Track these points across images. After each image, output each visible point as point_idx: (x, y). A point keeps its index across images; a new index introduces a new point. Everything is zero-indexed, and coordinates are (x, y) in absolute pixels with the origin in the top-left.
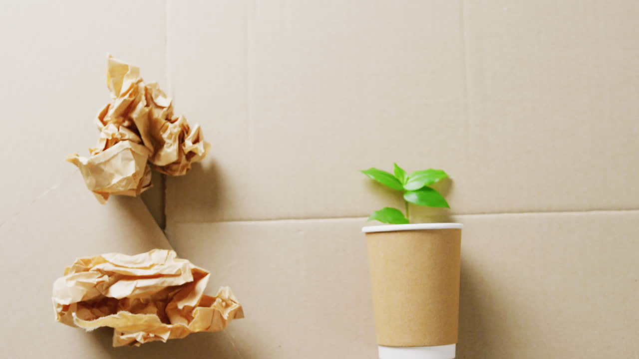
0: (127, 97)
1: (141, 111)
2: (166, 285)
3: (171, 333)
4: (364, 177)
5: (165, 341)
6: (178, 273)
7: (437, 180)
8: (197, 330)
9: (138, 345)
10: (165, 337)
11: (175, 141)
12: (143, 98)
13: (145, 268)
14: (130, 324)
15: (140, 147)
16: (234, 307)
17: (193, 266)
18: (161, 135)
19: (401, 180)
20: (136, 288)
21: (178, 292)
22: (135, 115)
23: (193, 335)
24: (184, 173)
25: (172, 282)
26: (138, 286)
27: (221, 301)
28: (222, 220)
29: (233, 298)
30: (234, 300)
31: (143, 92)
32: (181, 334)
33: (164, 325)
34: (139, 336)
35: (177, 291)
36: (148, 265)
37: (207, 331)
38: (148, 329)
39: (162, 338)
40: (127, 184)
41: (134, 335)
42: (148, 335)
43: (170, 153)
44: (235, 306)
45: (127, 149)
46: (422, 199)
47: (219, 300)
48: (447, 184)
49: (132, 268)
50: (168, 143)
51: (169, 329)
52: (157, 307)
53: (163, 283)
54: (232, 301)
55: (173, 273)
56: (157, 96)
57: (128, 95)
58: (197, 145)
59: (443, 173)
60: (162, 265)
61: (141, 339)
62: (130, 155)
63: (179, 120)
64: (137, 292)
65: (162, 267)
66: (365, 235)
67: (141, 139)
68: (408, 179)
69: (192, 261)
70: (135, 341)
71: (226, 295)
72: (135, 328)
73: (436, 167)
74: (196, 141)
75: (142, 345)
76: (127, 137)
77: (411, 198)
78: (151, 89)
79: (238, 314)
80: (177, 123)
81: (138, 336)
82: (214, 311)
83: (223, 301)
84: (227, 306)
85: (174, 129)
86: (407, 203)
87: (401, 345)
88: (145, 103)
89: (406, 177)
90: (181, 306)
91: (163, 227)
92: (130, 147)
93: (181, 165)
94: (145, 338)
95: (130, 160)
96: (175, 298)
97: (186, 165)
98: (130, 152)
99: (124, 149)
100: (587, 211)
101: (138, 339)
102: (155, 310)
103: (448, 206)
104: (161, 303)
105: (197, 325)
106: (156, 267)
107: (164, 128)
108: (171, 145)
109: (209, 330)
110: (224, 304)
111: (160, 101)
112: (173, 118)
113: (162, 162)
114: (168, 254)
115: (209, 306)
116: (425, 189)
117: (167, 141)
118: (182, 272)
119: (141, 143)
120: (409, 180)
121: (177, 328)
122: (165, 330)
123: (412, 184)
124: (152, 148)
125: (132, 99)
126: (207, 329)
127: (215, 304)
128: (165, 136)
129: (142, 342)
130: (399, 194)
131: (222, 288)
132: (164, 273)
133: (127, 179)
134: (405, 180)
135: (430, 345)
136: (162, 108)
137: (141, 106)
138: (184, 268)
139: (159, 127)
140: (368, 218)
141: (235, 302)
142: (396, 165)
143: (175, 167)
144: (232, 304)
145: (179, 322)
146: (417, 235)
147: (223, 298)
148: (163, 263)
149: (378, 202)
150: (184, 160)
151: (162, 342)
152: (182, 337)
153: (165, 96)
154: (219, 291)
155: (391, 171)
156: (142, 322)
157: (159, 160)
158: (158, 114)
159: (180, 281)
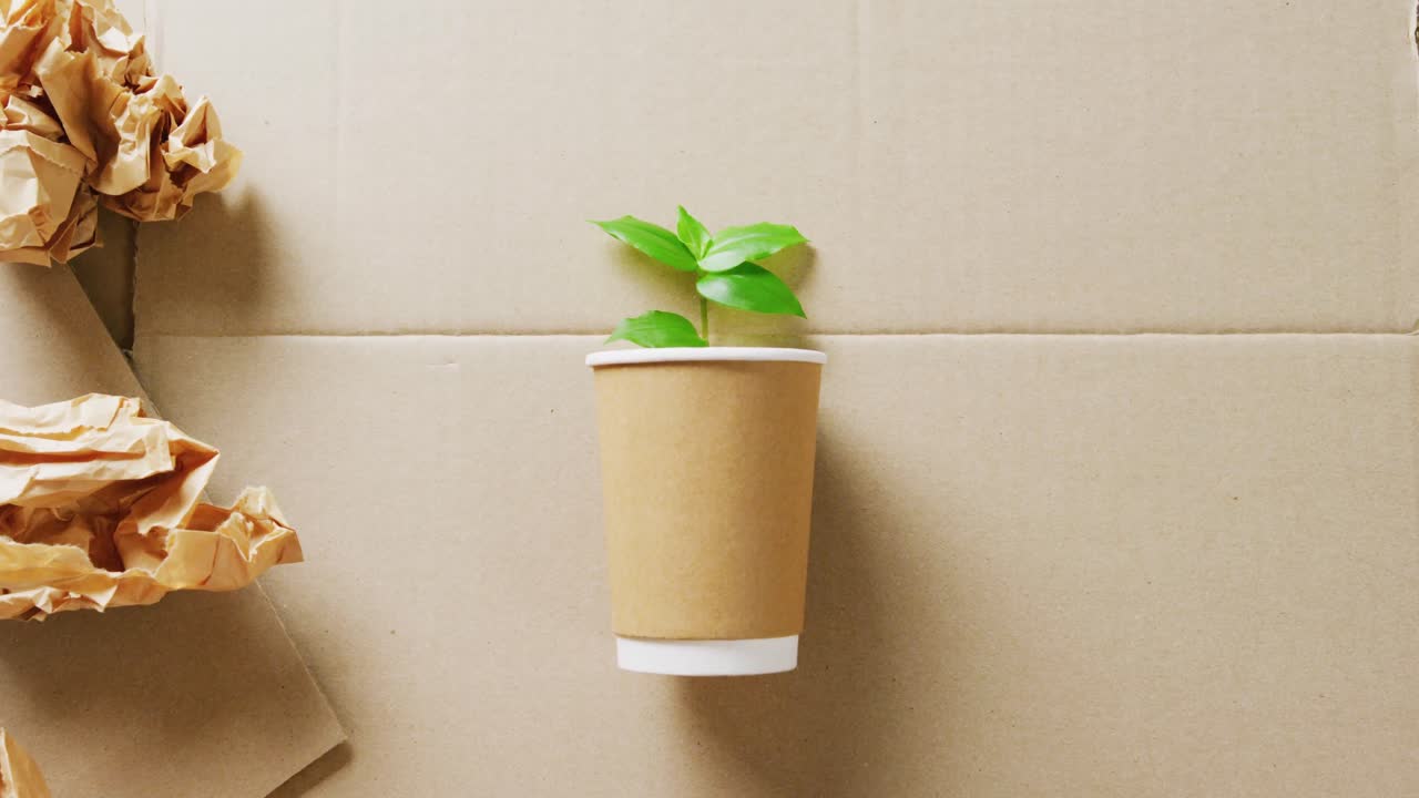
0: (19, 24)
1: (58, 60)
2: (108, 477)
3: (117, 593)
4: (606, 237)
5: (101, 610)
6: (137, 451)
7: (775, 250)
8: (179, 586)
9: (40, 618)
10: (103, 600)
11: (141, 137)
12: (66, 28)
13: (61, 437)
14: (15, 566)
15: (58, 147)
16: (278, 533)
17: (176, 435)
18: (113, 121)
19: (692, 246)
20: (34, 483)
21: (142, 496)
22: (41, 69)
23: (172, 597)
24: (171, 214)
25: (123, 472)
26: (39, 477)
27: (241, 517)
28: (267, 332)
29: (276, 513)
30: (278, 519)
31: (67, 15)
32: (146, 593)
33: (103, 572)
34: (42, 597)
35: (139, 492)
36: (67, 429)
37: (203, 588)
38: (64, 580)
39: (94, 602)
40: (19, 235)
41: (29, 594)
42: (67, 594)
43: (131, 164)
44: (281, 531)
45: (19, 148)
46: (740, 293)
47: (237, 516)
48: (803, 259)
49: (29, 435)
50: (126, 141)
51: (115, 580)
52: (93, 530)
53: (101, 472)
54: (273, 520)
55: (125, 449)
56: (106, 27)
57: (22, 20)
58: (199, 149)
59: (794, 232)
60: (102, 429)
61: (46, 604)
62: (26, 164)
63: (156, 86)
64: (37, 492)
65: (103, 435)
66: (592, 370)
67: (63, 129)
68: (710, 244)
69: (177, 424)
70: (36, 610)
71: (257, 507)
72: (30, 577)
73: (777, 220)
74: (200, 138)
75: (49, 617)
76: (25, 122)
77: (712, 290)
78: (91, 10)
79: (288, 550)
80: (150, 94)
81: (40, 595)
82: (218, 542)
83: (248, 518)
84: (259, 530)
85: (142, 108)
86: (704, 301)
87: (660, 636)
88: (69, 42)
89: (706, 240)
90: (144, 528)
91: (126, 342)
92: (28, 145)
93: (159, 195)
94: (56, 602)
95: (26, 176)
96: (134, 509)
97: (176, 197)
98: (25, 157)
99: (12, 150)
100: (1129, 332)
101: (39, 605)
102: (87, 536)
103: (802, 314)
104: (105, 522)
105: (174, 573)
106: (87, 435)
107: (118, 105)
108: (134, 146)
109: (209, 587)
110: (250, 525)
111: (114, 39)
112: (143, 81)
113: (115, 187)
114: (121, 405)
115: (210, 528)
116: (747, 269)
117: (124, 135)
118: (147, 449)
119: (63, 139)
120: (714, 248)
121: (136, 581)
122: (104, 584)
123: (717, 258)
124: (91, 153)
125: (37, 27)
126: (204, 583)
127: (226, 524)
128: (119, 124)
129: (49, 610)
130: (687, 279)
131: (249, 489)
132: (103, 448)
133: (17, 220)
134: (703, 248)
135: (730, 638)
136: (115, 55)
137: (58, 46)
138: (153, 440)
139: (108, 101)
140: (607, 337)
141: (279, 525)
142: (683, 211)
143: (146, 200)
144: (273, 528)
145: (140, 567)
146: (705, 373)
147: (250, 513)
148: (105, 427)
149: (636, 298)
150: (166, 184)
151: (95, 611)
152: (148, 601)
153: (126, 29)
154: (241, 496)
155: (670, 223)
156: (45, 563)
157: (109, 181)
158: (106, 70)
159: (141, 470)
